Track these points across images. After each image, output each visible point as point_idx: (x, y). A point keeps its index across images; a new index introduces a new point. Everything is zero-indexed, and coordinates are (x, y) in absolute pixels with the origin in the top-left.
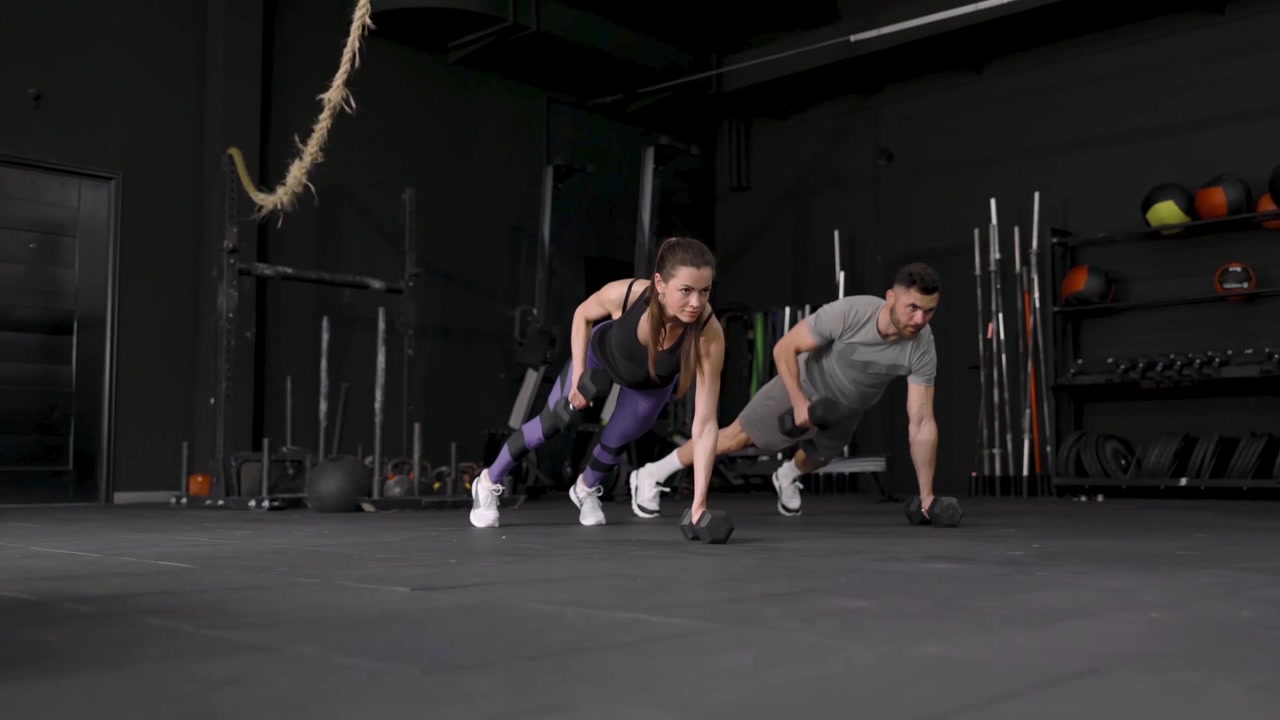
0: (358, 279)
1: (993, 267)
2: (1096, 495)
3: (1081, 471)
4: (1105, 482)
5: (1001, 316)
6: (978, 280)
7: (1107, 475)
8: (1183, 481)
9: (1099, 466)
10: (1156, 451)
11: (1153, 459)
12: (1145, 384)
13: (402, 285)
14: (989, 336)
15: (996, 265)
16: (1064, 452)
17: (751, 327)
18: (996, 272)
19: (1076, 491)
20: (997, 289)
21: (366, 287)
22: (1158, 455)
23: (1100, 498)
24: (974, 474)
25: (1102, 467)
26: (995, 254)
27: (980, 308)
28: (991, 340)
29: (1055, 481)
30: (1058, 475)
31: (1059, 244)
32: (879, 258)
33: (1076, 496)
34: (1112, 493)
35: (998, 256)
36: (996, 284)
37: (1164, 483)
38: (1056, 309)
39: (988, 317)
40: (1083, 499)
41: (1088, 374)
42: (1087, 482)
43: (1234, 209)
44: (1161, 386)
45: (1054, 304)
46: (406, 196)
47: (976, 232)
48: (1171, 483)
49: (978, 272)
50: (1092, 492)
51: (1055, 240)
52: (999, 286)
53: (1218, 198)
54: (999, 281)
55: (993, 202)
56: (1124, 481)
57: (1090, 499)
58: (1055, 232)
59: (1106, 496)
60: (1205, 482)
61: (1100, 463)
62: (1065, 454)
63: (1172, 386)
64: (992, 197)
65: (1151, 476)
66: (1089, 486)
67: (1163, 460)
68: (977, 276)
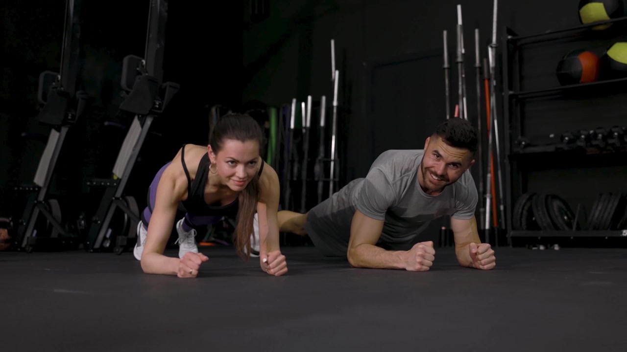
1: (459, 60)
2: (552, 245)
3: (532, 225)
4: (556, 234)
5: (465, 99)
6: (446, 71)
9: (549, 220)
10: (600, 208)
11: (597, 213)
15: (462, 57)
16: (518, 209)
17: (267, 118)
18: (462, 63)
19: (535, 242)
20: (462, 78)
22: (601, 210)
23: (556, 247)
24: (443, 228)
25: (552, 221)
26: (461, 50)
27: (447, 94)
29: (511, 234)
30: (513, 228)
32: (364, 64)
33: (535, 246)
34: (565, 243)
35: (463, 51)
36: (462, 74)
37: (607, 234)
38: (511, 92)
39: (455, 101)
40: (542, 248)
42: (540, 234)
44: (605, 152)
45: (510, 88)
47: (445, 33)
48: (614, 234)
49: (446, 65)
50: (548, 242)
51: (509, 37)
52: (463, 76)
54: (463, 71)
55: (459, 7)
56: (573, 233)
57: (547, 248)
58: (510, 32)
59: (561, 246)
61: (550, 218)
62: (520, 211)
63: (614, 152)
64: (459, 4)
65: (596, 228)
66: (541, 237)
67: (606, 214)
68: (444, 69)
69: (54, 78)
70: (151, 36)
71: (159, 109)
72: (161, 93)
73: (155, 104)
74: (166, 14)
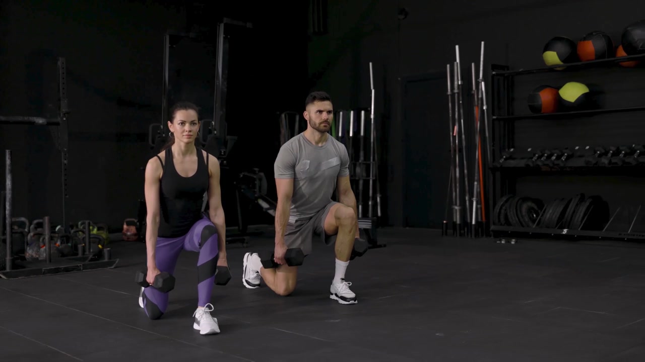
0: (26, 118)
1: (456, 91)
2: (511, 239)
3: (508, 223)
4: (521, 230)
5: (462, 121)
6: (450, 97)
7: (523, 226)
8: (565, 231)
9: (517, 219)
10: (551, 211)
11: (548, 216)
12: (544, 169)
13: (59, 120)
14: (455, 135)
15: (459, 88)
18: (458, 93)
19: (501, 235)
21: (33, 123)
22: (552, 213)
23: (513, 242)
24: (445, 222)
25: (519, 220)
26: (458, 82)
28: (455, 136)
29: (492, 227)
30: (494, 224)
31: (497, 75)
33: (500, 239)
35: (460, 82)
36: (459, 101)
37: (553, 232)
38: (494, 117)
39: (454, 122)
40: (503, 242)
41: (514, 159)
42: (510, 229)
43: (600, 55)
44: (553, 170)
45: (493, 114)
46: (59, 63)
47: (448, 66)
48: (558, 231)
49: (449, 92)
51: (494, 73)
52: (461, 102)
53: (590, 48)
54: (461, 99)
55: (457, 47)
57: (507, 242)
58: (494, 67)
59: (517, 240)
60: (579, 232)
61: (518, 218)
62: (498, 210)
63: (559, 170)
64: (457, 45)
65: (548, 227)
66: (511, 232)
67: (554, 217)
68: (448, 95)
69: (159, 127)
70: (217, 105)
71: (224, 155)
72: (225, 143)
73: (221, 152)
74: (226, 90)
